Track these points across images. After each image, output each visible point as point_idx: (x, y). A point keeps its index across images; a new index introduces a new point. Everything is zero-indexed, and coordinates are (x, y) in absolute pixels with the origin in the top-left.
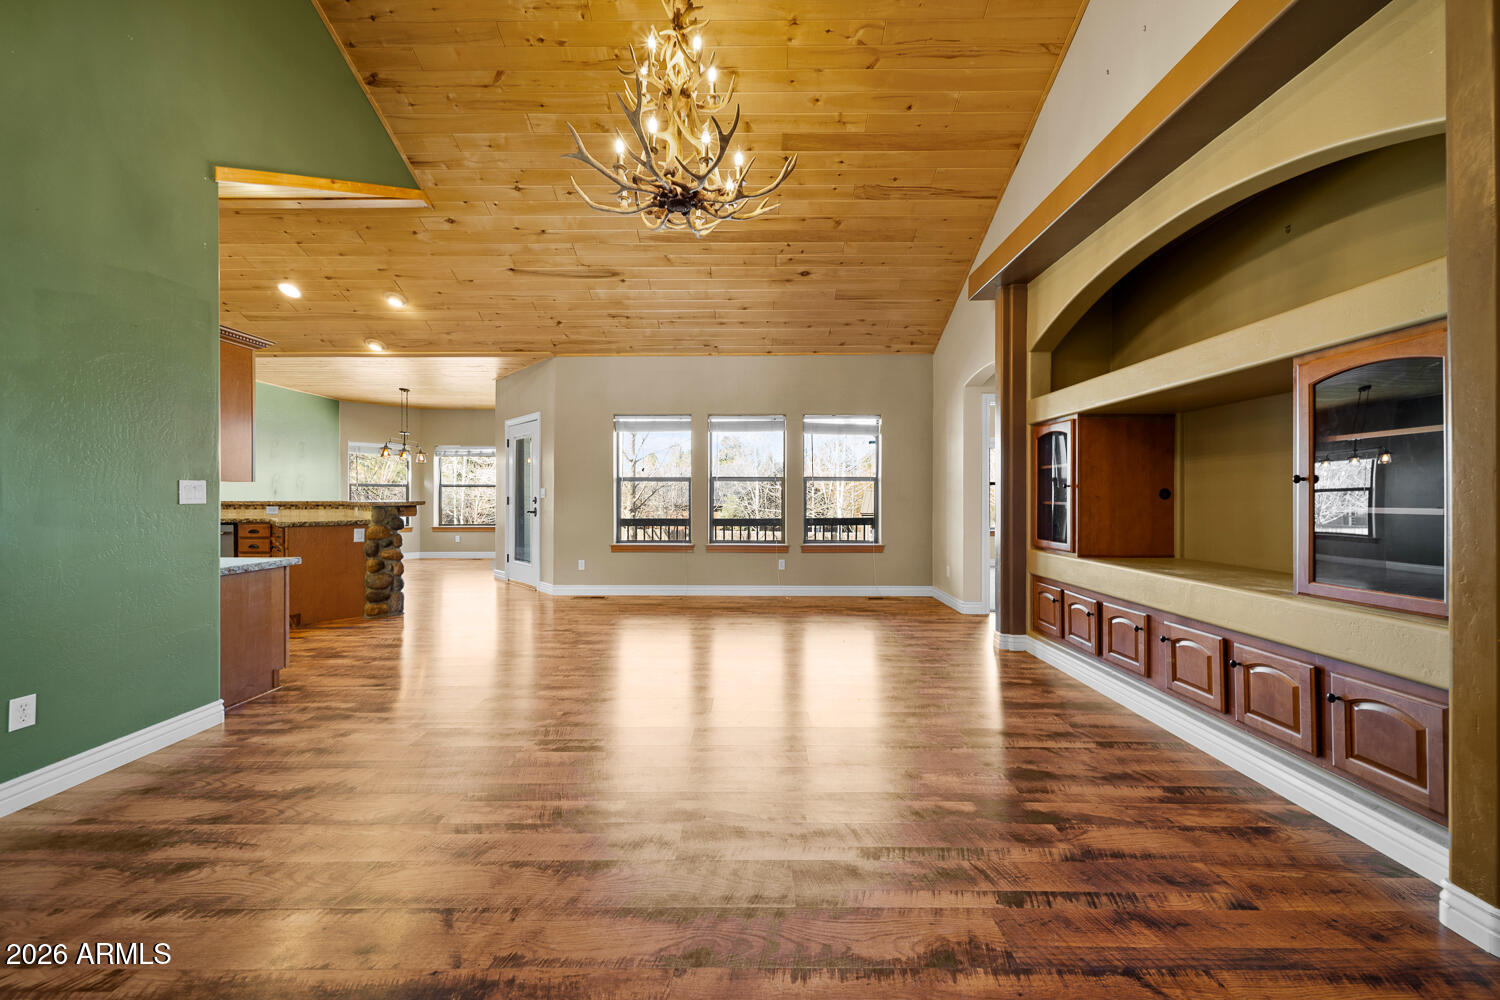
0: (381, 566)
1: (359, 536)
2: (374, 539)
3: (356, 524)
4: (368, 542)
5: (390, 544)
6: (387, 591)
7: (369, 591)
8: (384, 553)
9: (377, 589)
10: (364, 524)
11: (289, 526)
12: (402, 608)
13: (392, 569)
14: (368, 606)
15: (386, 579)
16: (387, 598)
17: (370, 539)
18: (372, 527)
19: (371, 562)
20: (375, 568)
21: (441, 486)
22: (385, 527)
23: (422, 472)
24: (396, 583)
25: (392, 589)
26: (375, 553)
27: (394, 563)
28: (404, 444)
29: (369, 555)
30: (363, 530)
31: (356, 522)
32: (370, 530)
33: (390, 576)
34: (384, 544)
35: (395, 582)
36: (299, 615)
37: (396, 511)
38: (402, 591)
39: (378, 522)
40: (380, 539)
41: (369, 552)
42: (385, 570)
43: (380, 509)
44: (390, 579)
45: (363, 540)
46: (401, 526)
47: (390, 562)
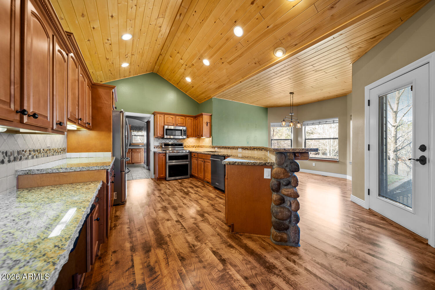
0: (282, 201)
1: (267, 174)
2: (277, 178)
3: (265, 165)
4: (273, 180)
5: (288, 184)
6: (287, 222)
7: (273, 219)
8: (285, 191)
9: (279, 219)
10: (271, 166)
11: (227, 164)
12: (299, 241)
13: (290, 205)
14: (273, 230)
15: (286, 213)
16: (287, 228)
17: (274, 178)
18: (276, 169)
19: (275, 196)
20: (277, 203)
21: (306, 139)
22: (285, 170)
23: (297, 133)
24: (293, 218)
25: (290, 222)
26: (277, 190)
27: (292, 200)
28: (292, 119)
29: (274, 191)
30: (270, 170)
31: (265, 164)
32: (274, 170)
33: (289, 211)
34: (284, 183)
35: (292, 216)
36: (233, 224)
37: (293, 156)
38: (298, 225)
39: (280, 165)
40: (281, 179)
41: (274, 188)
42: (285, 205)
43: (281, 153)
44: (289, 214)
45: (269, 177)
46: (297, 169)
47: (289, 198)
